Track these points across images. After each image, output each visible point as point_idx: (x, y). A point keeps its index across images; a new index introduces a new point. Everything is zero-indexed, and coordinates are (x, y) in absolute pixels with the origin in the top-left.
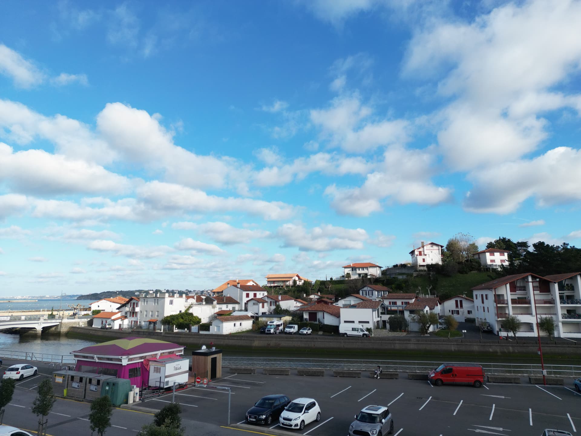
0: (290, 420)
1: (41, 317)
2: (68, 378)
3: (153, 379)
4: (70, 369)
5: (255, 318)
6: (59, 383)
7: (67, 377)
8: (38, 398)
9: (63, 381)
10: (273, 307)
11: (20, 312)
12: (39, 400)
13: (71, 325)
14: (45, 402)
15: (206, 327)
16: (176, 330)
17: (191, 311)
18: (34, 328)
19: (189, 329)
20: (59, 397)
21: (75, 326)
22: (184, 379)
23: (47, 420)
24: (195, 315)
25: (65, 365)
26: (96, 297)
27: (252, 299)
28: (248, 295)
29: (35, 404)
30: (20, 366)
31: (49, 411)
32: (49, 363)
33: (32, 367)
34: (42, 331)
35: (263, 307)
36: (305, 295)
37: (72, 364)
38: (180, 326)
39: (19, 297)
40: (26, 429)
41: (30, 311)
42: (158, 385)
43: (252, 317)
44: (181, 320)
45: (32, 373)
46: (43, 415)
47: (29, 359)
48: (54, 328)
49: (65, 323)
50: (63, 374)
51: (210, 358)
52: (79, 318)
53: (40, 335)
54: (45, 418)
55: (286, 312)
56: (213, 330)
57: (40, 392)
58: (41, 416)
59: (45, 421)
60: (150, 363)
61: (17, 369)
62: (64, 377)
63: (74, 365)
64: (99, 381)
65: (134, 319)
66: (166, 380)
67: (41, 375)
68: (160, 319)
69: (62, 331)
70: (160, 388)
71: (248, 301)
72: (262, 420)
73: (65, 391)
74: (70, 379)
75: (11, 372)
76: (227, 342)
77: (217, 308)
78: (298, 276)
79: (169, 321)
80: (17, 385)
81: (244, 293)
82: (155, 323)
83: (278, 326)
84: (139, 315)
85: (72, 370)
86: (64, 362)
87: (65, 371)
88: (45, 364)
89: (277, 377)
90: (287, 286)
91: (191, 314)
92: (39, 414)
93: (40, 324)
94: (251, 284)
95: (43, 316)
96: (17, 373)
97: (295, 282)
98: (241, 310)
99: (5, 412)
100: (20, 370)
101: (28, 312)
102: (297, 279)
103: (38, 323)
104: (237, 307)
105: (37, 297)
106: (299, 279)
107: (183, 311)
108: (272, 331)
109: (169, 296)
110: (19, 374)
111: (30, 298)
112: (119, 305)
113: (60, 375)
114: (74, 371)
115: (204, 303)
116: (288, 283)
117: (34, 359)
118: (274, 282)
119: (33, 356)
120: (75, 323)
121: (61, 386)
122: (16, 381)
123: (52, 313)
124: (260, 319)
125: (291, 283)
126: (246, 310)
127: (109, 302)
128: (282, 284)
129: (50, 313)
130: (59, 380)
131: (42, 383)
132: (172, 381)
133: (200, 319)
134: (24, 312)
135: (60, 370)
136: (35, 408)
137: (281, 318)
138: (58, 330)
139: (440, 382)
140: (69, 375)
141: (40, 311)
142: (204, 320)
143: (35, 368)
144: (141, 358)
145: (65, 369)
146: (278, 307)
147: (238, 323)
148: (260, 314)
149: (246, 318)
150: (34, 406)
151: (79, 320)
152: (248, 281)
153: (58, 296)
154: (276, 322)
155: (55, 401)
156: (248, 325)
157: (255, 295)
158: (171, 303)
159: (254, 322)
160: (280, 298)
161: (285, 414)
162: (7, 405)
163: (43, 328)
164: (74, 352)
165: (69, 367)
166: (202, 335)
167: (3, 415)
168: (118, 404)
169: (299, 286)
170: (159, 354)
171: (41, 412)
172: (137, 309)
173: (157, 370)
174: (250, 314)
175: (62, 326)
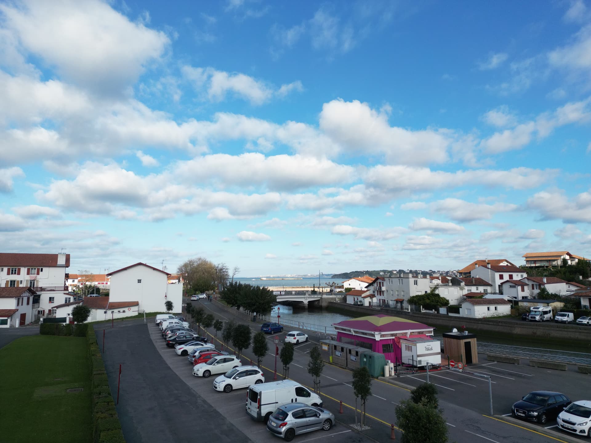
0: (574, 424)
1: (306, 293)
2: (332, 347)
3: (406, 356)
4: (332, 339)
5: (514, 303)
6: (325, 351)
7: (331, 345)
8: (311, 361)
9: (328, 348)
10: (537, 291)
11: (291, 288)
12: (312, 363)
13: (329, 301)
14: (316, 366)
15: (456, 309)
16: (423, 311)
17: (437, 292)
18: (302, 302)
19: (438, 311)
20: (326, 362)
21: (333, 301)
22: (437, 360)
23: (320, 381)
24: (442, 296)
25: (328, 335)
26: (347, 276)
27: (507, 281)
28: (501, 277)
29: (309, 366)
30: (295, 333)
31: (321, 374)
32: (316, 332)
33: (304, 335)
34: (308, 304)
35: (523, 290)
36: (581, 277)
37: (334, 335)
38: (426, 307)
39: (289, 276)
40: (306, 385)
41: (298, 288)
42: (411, 363)
43: (510, 301)
44: (428, 301)
45: (304, 340)
46: (316, 376)
47: (301, 327)
48: (317, 303)
49: (325, 298)
50: (328, 343)
51: (463, 342)
52: (335, 294)
53: (307, 308)
54: (318, 379)
55: (556, 297)
56: (464, 312)
57: (312, 356)
58: (315, 376)
59: (318, 382)
60: (401, 341)
61: (294, 335)
62: (328, 346)
63: (336, 336)
64: (357, 353)
65: (382, 297)
66: (419, 359)
67: (312, 342)
68: (406, 298)
69: (323, 305)
70: (413, 366)
71: (502, 284)
72: (533, 417)
73: (331, 358)
74: (333, 348)
75: (290, 337)
76: (481, 326)
77: (466, 290)
78: (568, 254)
79: (415, 301)
80: (295, 348)
81: (497, 275)
82: (402, 302)
83: (546, 313)
84: (385, 294)
85: (334, 340)
86: (327, 332)
87: (329, 340)
88: (313, 332)
89: (549, 371)
90: (554, 267)
91: (438, 295)
92: (313, 374)
93: (306, 298)
94: (504, 264)
95: (307, 291)
96: (294, 339)
97: (565, 261)
98: (495, 293)
99: (290, 369)
100: (296, 336)
101: (297, 288)
102: (567, 257)
103: (305, 298)
104: (489, 289)
105: (301, 276)
106: (571, 257)
107: (429, 292)
108: (538, 318)
109: (413, 277)
110: (295, 339)
111: (297, 276)
112: (367, 284)
113: (326, 344)
114: (336, 341)
115: (450, 284)
116: (555, 263)
117: (305, 328)
118: (535, 262)
119: (304, 325)
120: (332, 299)
121: (327, 353)
122: (293, 345)
123: (314, 289)
124: (520, 304)
125: (559, 262)
126: (501, 293)
127: (358, 281)
128: (546, 264)
129: (312, 289)
130: (325, 348)
131: (312, 349)
132: (425, 361)
133: (448, 301)
134: (294, 288)
135: (325, 339)
136: (310, 369)
137: (548, 304)
138: (320, 304)
140: (332, 345)
141: (305, 288)
142: (452, 302)
143: (306, 336)
144: (392, 335)
145: (328, 339)
146: (544, 290)
147: (492, 307)
148: (520, 298)
149: (502, 302)
150: (309, 368)
151: (335, 296)
152: (502, 261)
153: (317, 275)
154: (542, 308)
155: (324, 366)
156: (505, 310)
157: (511, 277)
158: (416, 283)
159: (512, 307)
160: (545, 280)
161: (564, 415)
162: (290, 364)
163: (309, 302)
164: (334, 324)
165: (332, 337)
166: (451, 317)
167: (288, 372)
168: (376, 375)
169: (571, 266)
170: (409, 333)
171: (315, 374)
172: (383, 289)
173: (409, 349)
174: (506, 297)
175: (323, 301)
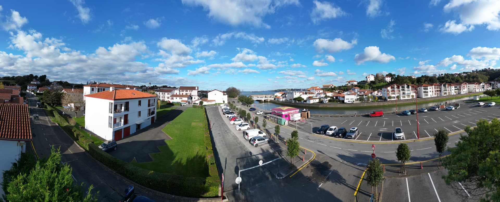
0: (329, 133)
1: (263, 97)
3: (291, 118)
5: (320, 99)
6: (268, 117)
7: (270, 116)
10: (325, 95)
11: (259, 95)
13: (270, 100)
15: (305, 101)
16: (297, 102)
17: (301, 97)
18: (262, 100)
19: (301, 102)
22: (300, 118)
24: (302, 98)
26: (276, 91)
27: (318, 93)
28: (317, 92)
30: (259, 111)
34: (264, 101)
35: (322, 95)
36: (334, 91)
38: (298, 101)
41: (261, 95)
42: (292, 120)
43: (319, 98)
44: (299, 99)
48: (266, 100)
51: (306, 113)
52: (272, 98)
55: (329, 97)
56: (308, 102)
60: (290, 114)
64: (277, 118)
65: (286, 98)
66: (295, 119)
68: (293, 99)
69: (268, 101)
71: (317, 94)
72: (321, 133)
73: (270, 119)
76: (311, 106)
77: (309, 95)
78: (332, 85)
79: (295, 99)
81: (316, 91)
82: (291, 100)
83: (326, 101)
84: (287, 97)
89: (326, 118)
90: (329, 88)
92: (264, 127)
94: (318, 88)
97: (331, 87)
98: (315, 96)
102: (332, 86)
104: (314, 95)
106: (333, 86)
107: (299, 97)
108: (325, 102)
109: (295, 92)
112: (281, 94)
113: (268, 115)
115: (305, 94)
116: (329, 87)
118: (325, 87)
124: (321, 99)
125: (330, 87)
126: (317, 96)
127: (279, 93)
128: (327, 88)
129: (265, 96)
132: (296, 119)
133: (304, 99)
137: (327, 98)
139: (372, 116)
141: (263, 95)
142: (305, 99)
144: (288, 113)
146: (326, 95)
147: (314, 100)
148: (321, 97)
149: (317, 99)
152: (317, 87)
154: (326, 100)
156: (317, 101)
157: (319, 92)
158: (295, 94)
159: (319, 100)
160: (327, 92)
161: (328, 131)
166: (304, 104)
168: (282, 125)
169: (332, 88)
170: (292, 112)
172: (287, 96)
173: (292, 116)
174: (318, 97)
